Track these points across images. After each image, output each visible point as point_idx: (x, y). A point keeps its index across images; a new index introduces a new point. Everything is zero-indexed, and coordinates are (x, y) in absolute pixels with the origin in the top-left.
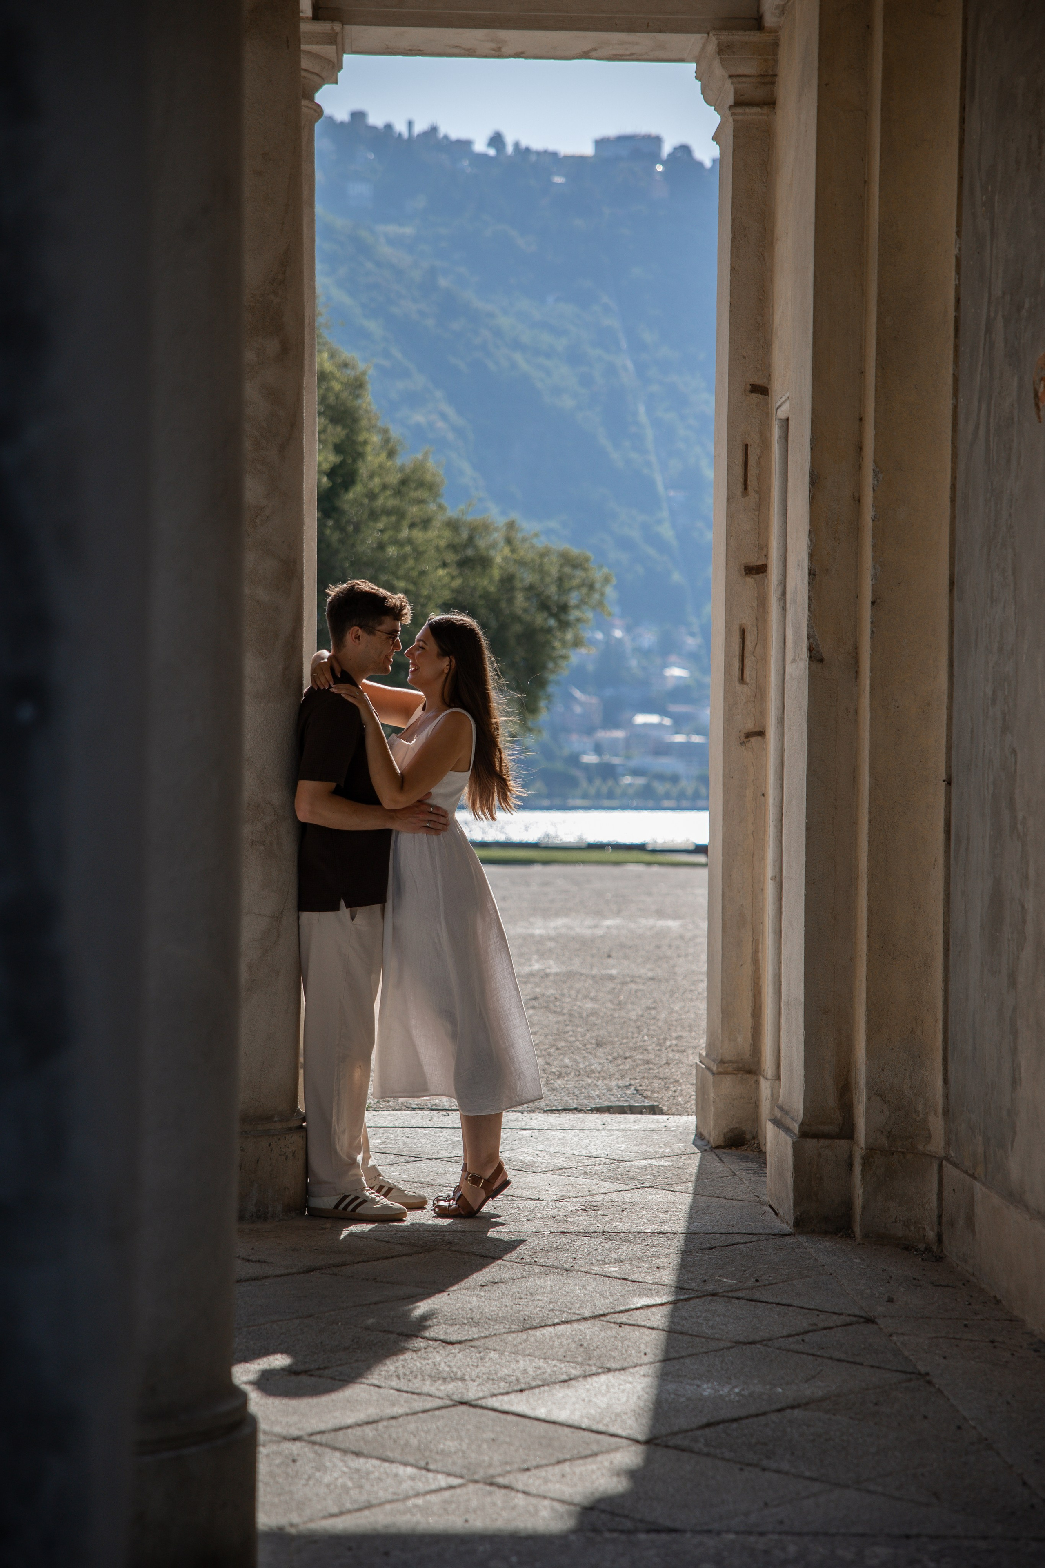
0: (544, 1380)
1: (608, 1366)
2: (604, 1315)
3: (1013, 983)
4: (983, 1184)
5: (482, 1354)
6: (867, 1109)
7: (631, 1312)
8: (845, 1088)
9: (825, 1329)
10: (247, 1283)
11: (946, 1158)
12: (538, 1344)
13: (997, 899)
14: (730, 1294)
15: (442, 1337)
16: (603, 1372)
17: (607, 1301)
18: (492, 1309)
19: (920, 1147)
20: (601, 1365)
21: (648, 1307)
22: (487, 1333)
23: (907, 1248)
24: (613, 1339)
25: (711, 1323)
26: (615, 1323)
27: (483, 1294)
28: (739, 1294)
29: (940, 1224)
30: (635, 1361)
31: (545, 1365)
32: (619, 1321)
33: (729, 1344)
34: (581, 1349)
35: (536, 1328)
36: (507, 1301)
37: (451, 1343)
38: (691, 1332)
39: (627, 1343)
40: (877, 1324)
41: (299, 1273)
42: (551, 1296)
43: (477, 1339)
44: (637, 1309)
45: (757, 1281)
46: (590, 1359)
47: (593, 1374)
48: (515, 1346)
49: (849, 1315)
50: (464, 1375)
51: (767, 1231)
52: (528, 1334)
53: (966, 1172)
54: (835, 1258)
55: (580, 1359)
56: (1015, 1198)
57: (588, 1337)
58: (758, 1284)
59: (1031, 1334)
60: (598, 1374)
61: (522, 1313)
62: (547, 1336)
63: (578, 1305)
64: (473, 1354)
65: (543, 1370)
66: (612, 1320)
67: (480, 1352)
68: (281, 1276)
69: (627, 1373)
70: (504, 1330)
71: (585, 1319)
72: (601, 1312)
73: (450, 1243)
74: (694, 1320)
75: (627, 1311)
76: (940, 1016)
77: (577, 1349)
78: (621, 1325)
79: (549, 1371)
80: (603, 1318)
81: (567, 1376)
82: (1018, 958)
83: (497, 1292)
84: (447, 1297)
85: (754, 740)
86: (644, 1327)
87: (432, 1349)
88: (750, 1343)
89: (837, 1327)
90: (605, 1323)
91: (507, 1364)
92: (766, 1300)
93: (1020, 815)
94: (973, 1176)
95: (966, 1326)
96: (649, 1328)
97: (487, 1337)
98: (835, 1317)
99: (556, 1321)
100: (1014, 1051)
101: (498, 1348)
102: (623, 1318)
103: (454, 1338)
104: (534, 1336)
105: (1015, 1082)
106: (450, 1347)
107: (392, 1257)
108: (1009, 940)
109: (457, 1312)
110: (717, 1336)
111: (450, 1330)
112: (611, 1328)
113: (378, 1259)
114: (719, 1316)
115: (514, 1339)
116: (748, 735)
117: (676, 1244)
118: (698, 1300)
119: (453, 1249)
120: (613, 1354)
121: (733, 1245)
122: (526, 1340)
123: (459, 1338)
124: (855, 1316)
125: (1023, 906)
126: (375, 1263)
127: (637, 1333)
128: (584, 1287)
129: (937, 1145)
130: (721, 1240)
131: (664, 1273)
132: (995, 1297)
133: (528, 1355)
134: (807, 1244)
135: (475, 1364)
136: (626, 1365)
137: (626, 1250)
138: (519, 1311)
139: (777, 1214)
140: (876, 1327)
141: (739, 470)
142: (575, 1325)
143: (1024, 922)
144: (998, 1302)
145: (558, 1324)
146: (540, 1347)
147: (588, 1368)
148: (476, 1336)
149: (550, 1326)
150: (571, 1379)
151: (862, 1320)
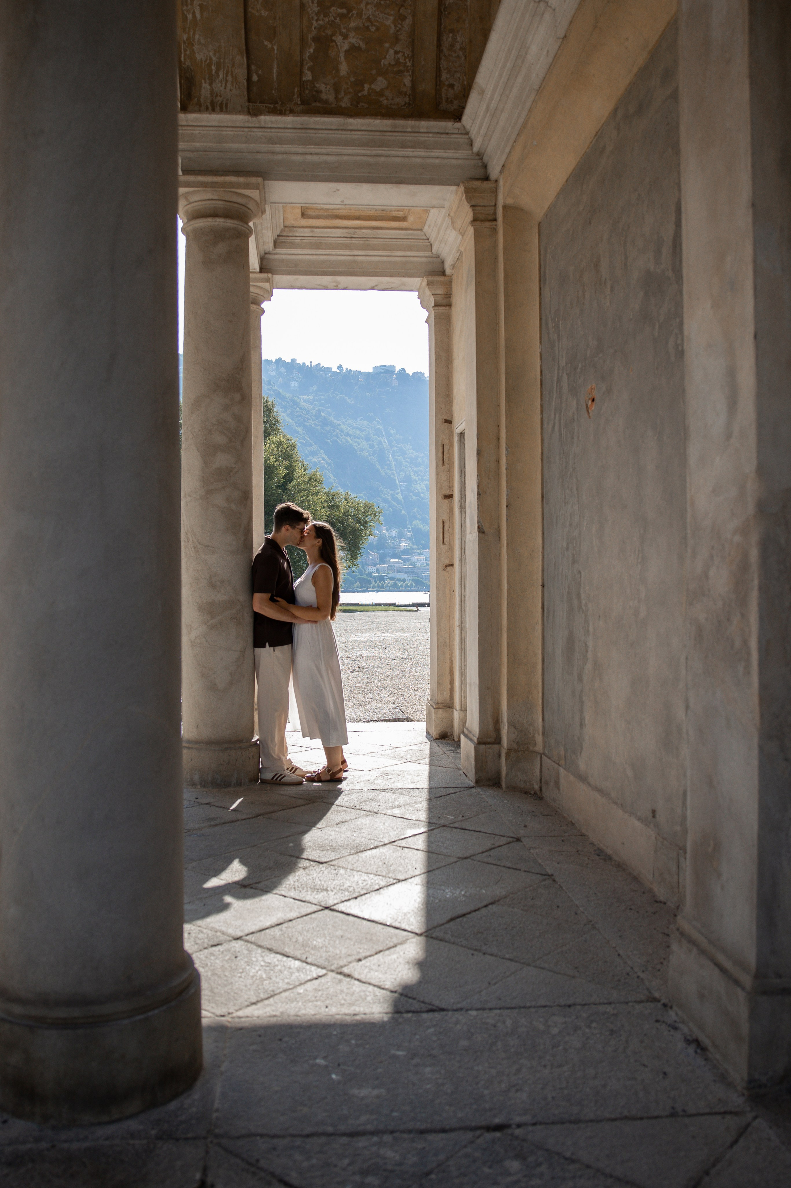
0: (367, 889)
1: (398, 878)
2: (394, 842)
3: (580, 679)
4: (564, 769)
5: (337, 871)
6: (508, 732)
7: (407, 839)
8: (497, 722)
9: (499, 846)
10: (228, 825)
11: (544, 754)
12: (363, 863)
13: (571, 641)
14: (452, 825)
15: (317, 860)
16: (396, 883)
17: (395, 833)
18: (342, 839)
19: (531, 748)
20: (394, 878)
21: (415, 835)
22: (339, 856)
23: (526, 793)
24: (399, 858)
25: (445, 845)
26: (400, 847)
27: (337, 829)
28: (456, 825)
29: (541, 782)
30: (412, 874)
31: (367, 878)
32: (402, 845)
33: (455, 860)
34: (385, 866)
35: (362, 851)
36: (349, 834)
37: (322, 863)
38: (436, 852)
39: (406, 861)
40: (522, 842)
41: (252, 818)
42: (369, 830)
43: (334, 860)
44: (410, 837)
45: (463, 816)
46: (389, 873)
47: (391, 884)
48: (353, 864)
49: (508, 837)
50: (327, 887)
51: (463, 786)
52: (359, 856)
53: (555, 762)
54: (495, 800)
55: (384, 874)
56: (582, 778)
57: (388, 858)
58: (463, 818)
59: (592, 844)
60: (394, 884)
61: (356, 842)
62: (368, 857)
63: (382, 836)
64: (332, 871)
65: (366, 882)
66: (399, 845)
67: (335, 870)
68: (244, 819)
69: (408, 883)
70: (347, 854)
71: (385, 844)
72: (393, 840)
73: (323, 797)
74: (437, 843)
75: (405, 838)
76: (540, 691)
77: (382, 865)
78: (403, 847)
79: (369, 883)
80: (393, 844)
81: (379, 885)
82: (583, 668)
83: (344, 828)
84: (320, 832)
85: (449, 568)
86: (414, 849)
87: (312, 868)
88: (466, 858)
89: (504, 845)
90: (395, 847)
91: (349, 878)
92: (468, 828)
93: (584, 602)
94: (558, 764)
95: (563, 841)
96: (416, 849)
97: (339, 859)
98: (502, 838)
99: (372, 847)
100: (581, 711)
101: (344, 866)
102: (403, 843)
103: (323, 860)
104: (362, 857)
105: (582, 725)
106: (321, 866)
107: (296, 807)
108: (578, 659)
109: (325, 842)
110: (449, 854)
111: (322, 854)
112: (398, 850)
113: (290, 808)
114: (448, 840)
115: (352, 860)
116: (447, 566)
117: (425, 795)
118: (437, 830)
119: (324, 801)
120: (400, 869)
121: (449, 794)
122: (358, 860)
123: (326, 860)
124: (511, 837)
125: (586, 645)
126: (288, 810)
127: (411, 853)
128: (384, 823)
129: (539, 748)
130: (444, 792)
131: (420, 813)
132: (571, 821)
133: (359, 871)
134: (481, 793)
135: (333, 878)
136: (407, 877)
137: (402, 799)
138: (354, 840)
139: (466, 776)
140: (522, 844)
141: (440, 455)
142: (382, 850)
143: (587, 652)
144: (573, 824)
145: (373, 848)
146: (365, 865)
147: (388, 880)
148: (333, 858)
149: (369, 850)
150: (381, 888)
151: (515, 840)
